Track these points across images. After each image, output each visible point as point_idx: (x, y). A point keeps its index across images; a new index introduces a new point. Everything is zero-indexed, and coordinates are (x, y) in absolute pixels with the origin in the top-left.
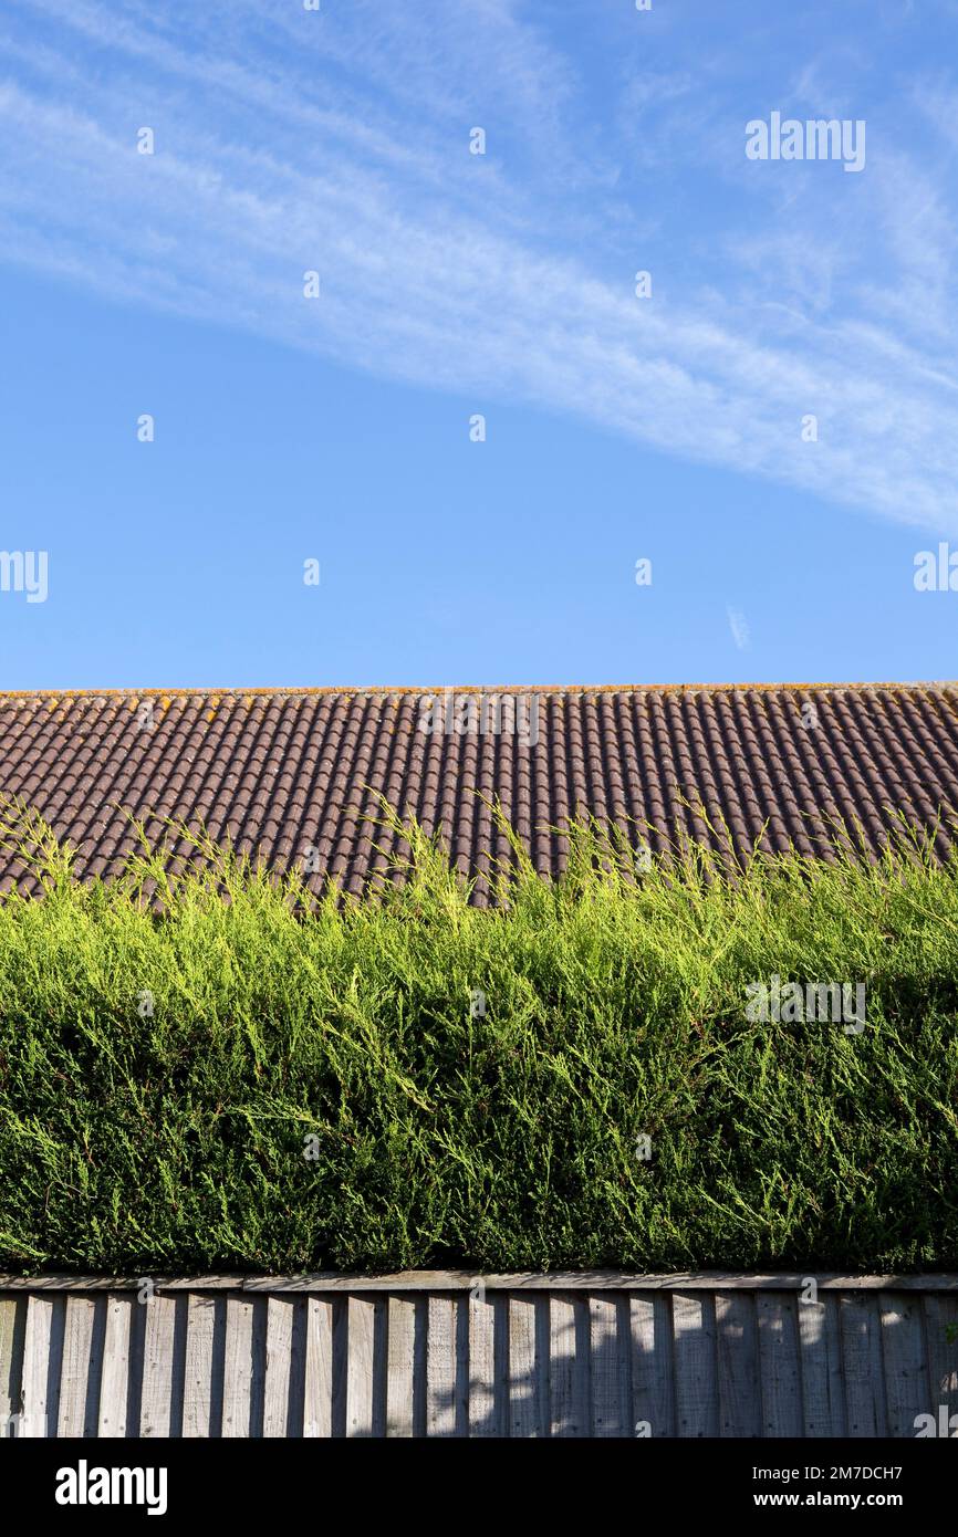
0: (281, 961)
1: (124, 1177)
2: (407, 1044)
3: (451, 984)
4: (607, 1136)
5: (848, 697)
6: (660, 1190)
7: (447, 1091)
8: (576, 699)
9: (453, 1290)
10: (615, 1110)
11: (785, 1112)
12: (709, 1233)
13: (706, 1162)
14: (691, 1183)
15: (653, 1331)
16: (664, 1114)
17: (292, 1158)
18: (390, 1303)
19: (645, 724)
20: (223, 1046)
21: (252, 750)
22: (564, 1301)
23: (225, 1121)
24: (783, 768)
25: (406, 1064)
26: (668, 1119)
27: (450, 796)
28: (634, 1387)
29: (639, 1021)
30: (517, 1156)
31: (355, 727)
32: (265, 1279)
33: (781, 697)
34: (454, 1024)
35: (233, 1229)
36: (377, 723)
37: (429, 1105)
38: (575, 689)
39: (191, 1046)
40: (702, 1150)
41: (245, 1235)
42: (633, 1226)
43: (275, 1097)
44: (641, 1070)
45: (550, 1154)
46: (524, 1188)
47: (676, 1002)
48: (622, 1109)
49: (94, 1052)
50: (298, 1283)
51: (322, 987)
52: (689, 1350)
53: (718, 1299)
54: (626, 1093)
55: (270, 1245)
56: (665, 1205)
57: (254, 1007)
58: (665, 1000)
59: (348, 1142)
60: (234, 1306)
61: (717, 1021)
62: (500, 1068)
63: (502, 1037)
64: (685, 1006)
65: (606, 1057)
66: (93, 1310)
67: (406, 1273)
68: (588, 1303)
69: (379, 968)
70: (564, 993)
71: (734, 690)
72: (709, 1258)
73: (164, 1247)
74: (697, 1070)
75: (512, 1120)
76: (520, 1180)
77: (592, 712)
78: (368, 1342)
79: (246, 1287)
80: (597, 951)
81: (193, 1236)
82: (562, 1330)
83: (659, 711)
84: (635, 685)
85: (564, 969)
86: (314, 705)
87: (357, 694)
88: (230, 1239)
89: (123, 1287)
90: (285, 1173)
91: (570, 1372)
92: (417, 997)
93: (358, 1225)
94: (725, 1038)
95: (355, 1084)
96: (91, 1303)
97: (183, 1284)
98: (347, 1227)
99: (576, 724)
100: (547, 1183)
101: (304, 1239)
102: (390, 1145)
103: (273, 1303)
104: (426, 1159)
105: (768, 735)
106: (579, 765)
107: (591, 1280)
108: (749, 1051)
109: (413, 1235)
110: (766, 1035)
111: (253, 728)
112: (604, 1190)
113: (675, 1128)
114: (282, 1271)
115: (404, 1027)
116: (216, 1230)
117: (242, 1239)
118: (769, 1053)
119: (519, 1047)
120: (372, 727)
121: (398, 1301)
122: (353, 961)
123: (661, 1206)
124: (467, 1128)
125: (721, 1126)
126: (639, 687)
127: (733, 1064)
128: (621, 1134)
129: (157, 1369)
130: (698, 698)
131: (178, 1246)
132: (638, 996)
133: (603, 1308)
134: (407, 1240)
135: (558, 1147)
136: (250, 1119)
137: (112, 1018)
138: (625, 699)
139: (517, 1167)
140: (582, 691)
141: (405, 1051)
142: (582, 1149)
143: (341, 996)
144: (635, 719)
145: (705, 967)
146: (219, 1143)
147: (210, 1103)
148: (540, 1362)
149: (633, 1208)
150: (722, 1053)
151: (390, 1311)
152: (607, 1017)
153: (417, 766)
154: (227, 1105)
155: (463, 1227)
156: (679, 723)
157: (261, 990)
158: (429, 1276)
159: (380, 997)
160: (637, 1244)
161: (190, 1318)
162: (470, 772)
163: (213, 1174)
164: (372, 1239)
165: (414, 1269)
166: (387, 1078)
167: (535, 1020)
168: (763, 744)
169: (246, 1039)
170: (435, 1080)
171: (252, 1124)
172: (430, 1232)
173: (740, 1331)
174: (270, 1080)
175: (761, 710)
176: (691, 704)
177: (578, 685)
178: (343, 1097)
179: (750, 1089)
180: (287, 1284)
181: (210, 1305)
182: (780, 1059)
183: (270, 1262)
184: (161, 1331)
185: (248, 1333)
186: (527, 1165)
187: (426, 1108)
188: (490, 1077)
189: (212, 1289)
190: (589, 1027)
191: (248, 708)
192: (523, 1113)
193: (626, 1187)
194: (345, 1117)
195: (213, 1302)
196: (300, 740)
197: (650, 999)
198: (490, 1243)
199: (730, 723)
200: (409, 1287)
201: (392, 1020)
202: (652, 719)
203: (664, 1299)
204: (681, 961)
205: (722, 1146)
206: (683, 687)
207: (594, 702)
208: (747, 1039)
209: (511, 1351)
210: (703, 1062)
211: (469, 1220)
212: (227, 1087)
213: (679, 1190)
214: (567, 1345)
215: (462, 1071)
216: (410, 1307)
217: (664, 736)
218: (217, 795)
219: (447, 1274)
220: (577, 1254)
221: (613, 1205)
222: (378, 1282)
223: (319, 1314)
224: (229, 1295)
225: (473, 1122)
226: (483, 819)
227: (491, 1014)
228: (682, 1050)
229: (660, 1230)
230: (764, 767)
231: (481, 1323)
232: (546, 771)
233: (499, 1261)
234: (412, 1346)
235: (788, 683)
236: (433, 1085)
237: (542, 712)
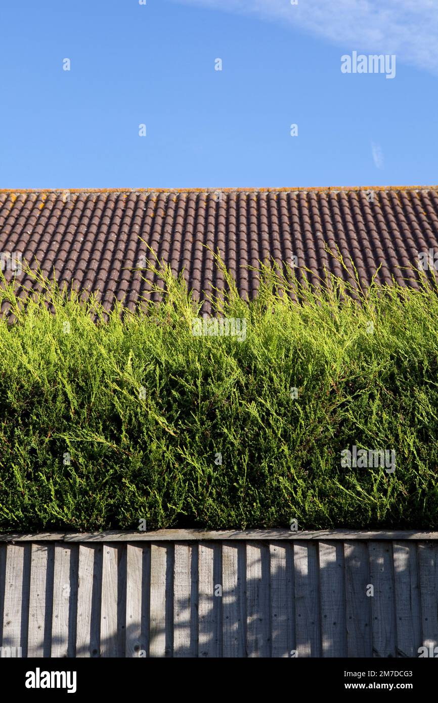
0: (86, 348)
2: (162, 397)
3: (188, 362)
4: (281, 450)
5: (430, 194)
6: (312, 482)
7: (185, 424)
8: (264, 196)
9: (189, 540)
10: (285, 435)
11: (387, 437)
12: (341, 507)
13: (339, 465)
14: (331, 478)
15: (307, 564)
16: (315, 438)
17: (93, 464)
18: (152, 548)
19: (306, 211)
20: (51, 398)
21: (67, 227)
22: (255, 546)
23: (53, 443)
24: (389, 238)
25: (161, 408)
26: (317, 441)
27: (188, 255)
28: (296, 596)
29: (300, 383)
30: (227, 462)
31: (130, 213)
32: (77, 534)
33: (389, 195)
34: (190, 385)
35: (58, 506)
36: (143, 210)
37: (175, 432)
38: (263, 190)
39: (32, 398)
40: (337, 459)
41: (65, 509)
42: (296, 503)
43: (82, 428)
44: (301, 412)
45: (247, 461)
46: (231, 481)
47: (323, 372)
48: (290, 435)
50: (97, 537)
51: (110, 363)
52: (329, 575)
53: (346, 545)
54: (292, 426)
55: (80, 515)
56: (315, 491)
57: (69, 375)
58: (316, 371)
59: (126, 454)
60: (58, 550)
61: (347, 383)
62: (217, 410)
63: (218, 392)
64: (328, 374)
65: (280, 404)
67: (161, 530)
68: (269, 547)
69: (145, 352)
70: (255, 367)
71: (360, 191)
72: (340, 521)
73: (17, 516)
74: (334, 411)
75: (224, 441)
76: (229, 476)
77: (274, 204)
78: (139, 570)
79: (66, 540)
80: (275, 342)
81: (34, 510)
82: (253, 564)
83: (315, 203)
84: (300, 187)
85: (255, 352)
86: (105, 200)
87: (131, 193)
88: (56, 511)
90: (89, 473)
91: (258, 587)
92: (168, 369)
93: (133, 503)
94: (351, 393)
95: (130, 420)
97: (28, 538)
98: (126, 504)
99: (264, 211)
100: (245, 478)
101: (101, 511)
102: (151, 456)
103: (82, 549)
104: (173, 464)
105: (381, 218)
106: (266, 236)
107: (271, 534)
108: (365, 401)
109: (165, 508)
110: (376, 391)
111: (68, 213)
112: (279, 482)
113: (321, 446)
114: (87, 530)
115: (159, 387)
116: (48, 506)
117: (63, 511)
118: (377, 402)
119: (229, 398)
120: (140, 213)
121: (156, 547)
122: (129, 348)
123: (312, 491)
124: (198, 446)
125: (348, 445)
126: (303, 188)
127: (356, 408)
128: (289, 449)
129: (13, 587)
130: (339, 195)
131: (25, 515)
132: (300, 368)
133: (278, 551)
134: (162, 511)
135: (251, 457)
136: (68, 441)
138: (294, 196)
139: (227, 468)
140: (268, 191)
141: (160, 401)
142: (266, 458)
143: (122, 369)
144: (300, 208)
145: (340, 352)
146: (50, 455)
147: (44, 432)
148: (241, 582)
149: (296, 492)
150: (349, 402)
151: (152, 553)
152: (281, 381)
153: (168, 237)
154: (53, 433)
155: (195, 504)
156: (327, 211)
157: (74, 365)
158: (175, 532)
159: (145, 370)
160: (298, 513)
161: (33, 557)
162: (200, 241)
163: (46, 474)
164: (141, 511)
165: (166, 528)
166: (150, 417)
167: (238, 382)
168: (377, 223)
169: (65, 394)
170: (179, 418)
171: (69, 444)
172: (176, 506)
173: (359, 564)
174: (80, 418)
176: (334, 199)
177: (266, 188)
178: (123, 428)
179: (366, 423)
180: (91, 537)
181: (45, 550)
182: (384, 405)
183: (80, 525)
184: (15, 566)
185: (67, 566)
186: (233, 468)
187: (173, 434)
188: (211, 416)
189: (46, 541)
190: (270, 386)
191: (64, 201)
192: (231, 437)
193: (292, 480)
194: (125, 440)
195: (46, 548)
196: (96, 221)
197: (307, 370)
198: (211, 513)
199: (358, 210)
200: (163, 538)
201: (153, 382)
202: (310, 208)
203: (314, 545)
204: (326, 348)
206: (329, 188)
207: (275, 198)
208: (365, 393)
209: (223, 575)
210: (338, 407)
211: (199, 500)
212: (54, 422)
213: (323, 482)
214: (256, 572)
215: (194, 412)
216: (164, 550)
217: (318, 219)
218: (46, 254)
219: (186, 531)
220: (262, 519)
221: (284, 491)
222: (145, 536)
223: (110, 555)
224: (56, 544)
225: (201, 443)
226: (208, 269)
227: (212, 379)
228: (326, 400)
229: (311, 505)
230: (378, 237)
231: (206, 559)
232: (246, 240)
233: (216, 523)
234: (165, 573)
235: (393, 186)
236: (177, 421)
237: (243, 204)
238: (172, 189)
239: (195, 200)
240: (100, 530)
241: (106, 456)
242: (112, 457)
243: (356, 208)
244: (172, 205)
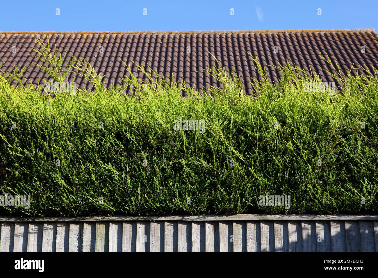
1: (141, 183)
3: (247, 119)
4: (307, 169)
5: (325, 34)
6: (325, 187)
7: (249, 154)
8: (230, 35)
9: (255, 220)
10: (309, 161)
11: (367, 162)
12: (343, 202)
13: (340, 178)
14: (336, 185)
15: (323, 234)
16: (326, 162)
17: (198, 177)
18: (234, 225)
19: (254, 44)
20: (172, 140)
21: (117, 53)
22: (293, 224)
23: (174, 164)
24: (303, 59)
25: (235, 146)
27: (188, 69)
29: (315, 131)
30: (275, 176)
31: (153, 45)
32: (190, 217)
33: (302, 35)
34: (250, 132)
35: (179, 200)
36: (160, 44)
37: (244, 159)
38: (229, 32)
39: (161, 139)
40: (338, 174)
42: (317, 199)
43: (191, 157)
44: (317, 147)
46: (278, 187)
49: (128, 141)
50: (202, 218)
52: (336, 240)
53: (346, 223)
54: (312, 155)
55: (192, 206)
56: (327, 192)
58: (324, 124)
59: (217, 171)
60: (180, 225)
61: (341, 131)
62: (268, 147)
63: (268, 136)
64: (331, 126)
65: (305, 143)
66: (132, 227)
67: (238, 215)
68: (301, 225)
69: (221, 114)
70: (287, 122)
71: (285, 32)
72: (343, 210)
73: (156, 206)
74: (335, 147)
75: (273, 164)
76: (277, 184)
77: (236, 40)
78: (226, 237)
79: (184, 219)
80: (297, 108)
81: (166, 203)
82: (292, 233)
83: (259, 40)
84: (250, 31)
85: (286, 114)
86: (138, 37)
87: (153, 34)
88: (179, 203)
89: (142, 220)
90: (196, 182)
91: (295, 246)
93: (222, 199)
94: (344, 137)
95: (218, 153)
96: (131, 225)
97: (163, 218)
98: (218, 200)
99: (230, 44)
100: (286, 185)
101: (204, 204)
103: (193, 225)
104: (245, 177)
105: (298, 48)
106: (232, 58)
107: (302, 217)
109: (242, 201)
111: (117, 45)
112: (306, 187)
113: (329, 167)
114: (196, 214)
115: (232, 134)
116: (174, 200)
117: (183, 203)
120: (159, 45)
121: (236, 224)
122: (212, 112)
124: (257, 167)
125: (345, 166)
126: (252, 31)
127: (347, 146)
128: (311, 168)
129: (155, 247)
130: (273, 35)
131: (161, 206)
133: (306, 226)
134: (240, 204)
135: (290, 173)
136: (183, 164)
137: (134, 130)
138: (247, 35)
139: (275, 180)
140: (232, 33)
141: (234, 141)
142: (298, 174)
144: (251, 42)
145: (338, 113)
146: (173, 172)
147: (169, 159)
148: (285, 244)
149: (317, 193)
150: (343, 142)
151: (234, 227)
153: (176, 59)
154: (174, 159)
155: (258, 199)
156: (266, 44)
158: (247, 216)
160: (318, 205)
161: (165, 230)
162: (194, 61)
163: (172, 182)
165: (241, 214)
168: (296, 51)
171: (185, 166)
172: (247, 201)
173: (354, 233)
174: (189, 151)
175: (295, 39)
176: (270, 37)
177: (230, 31)
178: (214, 156)
179: (354, 154)
180: (198, 218)
181: (172, 226)
183: (192, 211)
184: (155, 234)
185: (185, 235)
186: (279, 179)
188: (265, 149)
189: (173, 220)
191: (114, 38)
192: (277, 162)
193: (314, 186)
195: (173, 224)
196: (134, 49)
199: (284, 44)
200: (240, 219)
202: (257, 42)
203: (327, 223)
204: (329, 111)
205: (345, 172)
206: (267, 31)
207: (236, 36)
208: (353, 137)
209: (275, 240)
210: (338, 145)
213: (332, 187)
214: (294, 239)
215: (254, 148)
216: (240, 226)
217: (261, 48)
218: (106, 68)
219: (253, 215)
220: (297, 208)
221: (310, 192)
222: (229, 218)
223: (209, 229)
224: (178, 222)
225: (259, 165)
226: (200, 77)
227: (263, 129)
228: (331, 141)
229: (325, 201)
230: (297, 59)
231: (265, 231)
232: (221, 61)
233: (271, 211)
234: (241, 239)
235: (304, 30)
236: (244, 152)
237: (218, 40)
238: (176, 32)
239: (190, 38)
240: (204, 214)
241: (205, 173)
242: (208, 173)
243: (283, 42)
244: (177, 40)
